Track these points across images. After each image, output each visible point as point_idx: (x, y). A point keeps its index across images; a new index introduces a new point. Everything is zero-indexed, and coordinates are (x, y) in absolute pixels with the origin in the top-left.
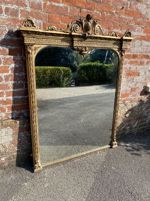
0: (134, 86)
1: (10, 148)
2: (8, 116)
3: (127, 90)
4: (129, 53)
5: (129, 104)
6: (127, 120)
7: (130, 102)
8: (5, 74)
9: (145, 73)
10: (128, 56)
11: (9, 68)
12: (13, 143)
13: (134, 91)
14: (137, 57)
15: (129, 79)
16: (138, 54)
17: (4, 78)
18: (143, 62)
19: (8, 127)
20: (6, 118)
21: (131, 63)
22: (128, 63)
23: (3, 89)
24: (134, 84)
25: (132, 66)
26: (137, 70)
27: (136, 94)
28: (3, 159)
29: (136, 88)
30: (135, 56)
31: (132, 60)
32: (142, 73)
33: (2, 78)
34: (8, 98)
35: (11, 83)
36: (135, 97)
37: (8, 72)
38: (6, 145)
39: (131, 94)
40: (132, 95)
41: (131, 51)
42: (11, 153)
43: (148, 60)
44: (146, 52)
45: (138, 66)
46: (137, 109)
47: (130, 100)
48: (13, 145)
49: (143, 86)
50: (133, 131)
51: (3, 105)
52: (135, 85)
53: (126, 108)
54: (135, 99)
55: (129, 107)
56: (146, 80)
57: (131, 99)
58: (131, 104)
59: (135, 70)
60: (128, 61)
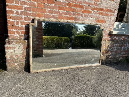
1: (21, 58)
2: (21, 37)
4: (98, 7)
8: (21, 11)
9: (110, 22)
11: (23, 7)
12: (23, 55)
14: (104, 10)
16: (104, 8)
17: (20, 13)
18: (108, 14)
19: (20, 44)
20: (20, 39)
21: (100, 13)
22: (98, 14)
23: (19, 20)
25: (100, 16)
26: (104, 19)
28: (16, 64)
30: (102, 10)
31: (100, 12)
32: (107, 22)
33: (19, 13)
34: (22, 25)
35: (24, 17)
37: (22, 9)
38: (19, 55)
42: (21, 61)
43: (111, 13)
44: (110, 8)
45: (104, 17)
48: (22, 56)
49: (109, 30)
51: (18, 30)
56: (110, 26)
59: (102, 19)
60: (98, 12)
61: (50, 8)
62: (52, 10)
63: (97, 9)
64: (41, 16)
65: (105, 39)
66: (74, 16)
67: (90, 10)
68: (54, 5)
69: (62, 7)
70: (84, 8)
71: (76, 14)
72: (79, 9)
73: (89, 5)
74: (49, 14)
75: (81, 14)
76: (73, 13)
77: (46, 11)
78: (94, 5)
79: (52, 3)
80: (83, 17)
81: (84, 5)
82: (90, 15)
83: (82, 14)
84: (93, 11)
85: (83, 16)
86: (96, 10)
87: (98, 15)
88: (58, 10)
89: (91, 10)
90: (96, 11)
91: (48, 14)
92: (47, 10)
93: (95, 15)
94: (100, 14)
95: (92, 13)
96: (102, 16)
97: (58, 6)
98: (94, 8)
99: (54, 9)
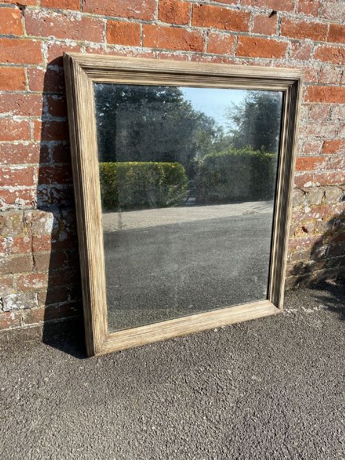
0: (332, 136)
3: (310, 145)
4: (317, 21)
5: (315, 190)
6: (309, 239)
7: (318, 184)
10: (315, 29)
13: (333, 152)
21: (325, 55)
22: (316, 57)
24: (331, 128)
25: (328, 67)
26: (343, 82)
27: (339, 162)
29: (340, 141)
30: (337, 33)
31: (330, 45)
36: (334, 171)
39: (323, 159)
40: (324, 163)
41: (324, 12)
46: (340, 208)
47: (318, 180)
50: (325, 273)
52: (337, 132)
53: (305, 203)
54: (334, 176)
55: (317, 200)
57: (322, 177)
58: (321, 191)
59: (337, 81)
60: (316, 48)
61: (62, 34)
62: (71, 43)
63: (315, 32)
64: (11, 82)
65: (342, 179)
67: (276, 38)
68: (80, 15)
69: (128, 26)
70: (246, 29)
72: (224, 35)
73: (274, 13)
74: (57, 68)
76: (189, 59)
77: (40, 54)
78: (300, 11)
79: (68, 6)
81: (249, 14)
83: (238, 60)
84: (294, 42)
86: (309, 36)
87: (314, 64)
88: (105, 44)
89: (285, 40)
90: (309, 41)
91: (51, 67)
92: (44, 46)
93: (301, 64)
94: (324, 60)
95: (287, 55)
96: (337, 67)
97: (105, 21)
98: (297, 25)
99: (86, 42)
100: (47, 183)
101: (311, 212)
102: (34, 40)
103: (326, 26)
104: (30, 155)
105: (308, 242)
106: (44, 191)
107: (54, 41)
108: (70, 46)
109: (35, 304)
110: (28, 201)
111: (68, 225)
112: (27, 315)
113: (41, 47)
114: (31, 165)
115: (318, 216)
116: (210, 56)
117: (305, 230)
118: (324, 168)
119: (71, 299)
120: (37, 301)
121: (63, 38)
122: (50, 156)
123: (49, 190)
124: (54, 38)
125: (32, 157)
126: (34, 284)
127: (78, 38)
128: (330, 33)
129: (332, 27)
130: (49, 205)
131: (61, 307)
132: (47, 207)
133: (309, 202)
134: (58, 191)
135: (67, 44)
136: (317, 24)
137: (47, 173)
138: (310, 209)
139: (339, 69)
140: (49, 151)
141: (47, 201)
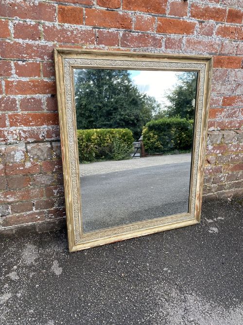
0: (230, 93)
3: (213, 100)
4: (218, 6)
5: (216, 133)
6: (211, 169)
7: (219, 129)
10: (217, 12)
13: (230, 105)
14: (241, 17)
15: (218, 74)
21: (224, 32)
22: (218, 33)
24: (229, 87)
25: (226, 41)
26: (238, 53)
27: (235, 112)
29: (235, 97)
30: (234, 16)
31: (228, 25)
36: (231, 119)
39: (222, 110)
40: (223, 113)
45: (241, 44)
46: (235, 146)
47: (219, 126)
50: (223, 193)
52: (233, 91)
53: (208, 142)
54: (231, 123)
55: (217, 140)
57: (222, 123)
58: (221, 134)
59: (233, 52)
60: (217, 26)
61: (23, 15)
62: (31, 22)
63: (217, 15)
65: (237, 125)
66: (126, 46)
67: (188, 19)
69: (74, 10)
70: (164, 12)
71: (133, 37)
72: (147, 17)
74: (20, 41)
75: (154, 39)
76: (121, 35)
77: (9, 31)
80: (163, 48)
81: (166, 1)
82: (188, 41)
83: (158, 36)
84: (201, 23)
85: (160, 47)
86: (212, 18)
87: (216, 39)
88: (57, 23)
89: (194, 21)
90: (212, 21)
91: (17, 40)
92: (11, 24)
93: (206, 39)
94: (224, 36)
95: (195, 32)
96: (234, 41)
97: (56, 5)
98: (203, 9)
99: (42, 21)
100: (16, 126)
101: (213, 149)
102: (3, 20)
103: (226, 10)
104: (3, 105)
105: (211, 171)
106: (14, 132)
107: (17, 20)
108: (30, 24)
109: (9, 213)
110: (3, 139)
111: (32, 156)
112: (4, 220)
113: (8, 25)
114: (4, 112)
115: (218, 152)
116: (137, 32)
117: (209, 162)
118: (223, 117)
119: (36, 210)
120: (10, 211)
121: (25, 18)
122: (18, 106)
123: (18, 131)
124: (18, 18)
125: (4, 106)
126: (8, 198)
127: (36, 19)
128: (229, 16)
129: (230, 11)
130: (18, 142)
131: (28, 215)
132: (16, 143)
133: (212, 142)
134: (24, 132)
135: (29, 23)
136: (219, 9)
137: (16, 118)
138: (212, 147)
139: (235, 43)
140: (17, 102)
141: (17, 139)
